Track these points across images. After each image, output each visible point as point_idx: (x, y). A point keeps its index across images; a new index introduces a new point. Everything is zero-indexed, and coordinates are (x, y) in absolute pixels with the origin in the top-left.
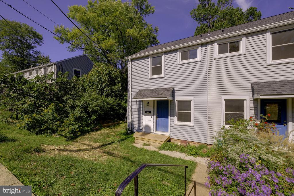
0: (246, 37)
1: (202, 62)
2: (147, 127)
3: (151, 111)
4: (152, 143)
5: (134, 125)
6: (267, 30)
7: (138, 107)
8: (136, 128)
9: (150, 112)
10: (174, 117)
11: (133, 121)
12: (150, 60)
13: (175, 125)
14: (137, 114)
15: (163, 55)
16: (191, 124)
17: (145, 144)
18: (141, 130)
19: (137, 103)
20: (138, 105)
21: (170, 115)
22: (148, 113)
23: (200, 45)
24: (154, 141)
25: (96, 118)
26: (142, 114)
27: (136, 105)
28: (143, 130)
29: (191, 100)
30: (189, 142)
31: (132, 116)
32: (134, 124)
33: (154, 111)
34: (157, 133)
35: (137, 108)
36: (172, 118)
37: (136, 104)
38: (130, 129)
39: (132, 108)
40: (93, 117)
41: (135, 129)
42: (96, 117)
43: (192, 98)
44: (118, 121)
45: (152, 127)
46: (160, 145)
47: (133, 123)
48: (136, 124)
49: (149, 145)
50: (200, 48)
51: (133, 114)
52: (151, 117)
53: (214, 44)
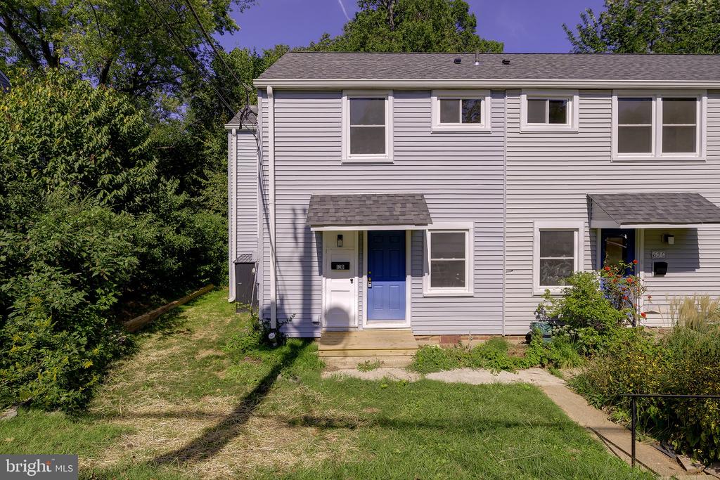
0: (580, 96)
1: (493, 134)
2: (337, 313)
3: (349, 263)
4: (386, 360)
5: (287, 311)
6: (612, 89)
7: (302, 250)
8: (295, 321)
9: (347, 266)
10: (422, 275)
11: (282, 300)
12: (345, 102)
13: (425, 297)
14: (299, 274)
15: (391, 98)
16: (467, 292)
17: (366, 367)
18: (317, 323)
19: (296, 238)
20: (301, 245)
21: (412, 270)
22: (340, 268)
23: (489, 92)
24: (387, 353)
25: (115, 300)
26: (317, 273)
27: (293, 245)
28: (324, 324)
29: (468, 230)
30: (462, 337)
31: (279, 283)
32: (286, 307)
33: (361, 263)
34: (373, 325)
35: (296, 255)
36: (417, 280)
37: (292, 240)
38: (273, 325)
39: (278, 255)
40: (104, 299)
41: (289, 326)
42: (115, 296)
43: (469, 225)
44: (164, 301)
45: (354, 312)
46: (409, 360)
47: (282, 304)
48: (294, 308)
49: (377, 366)
50: (488, 99)
51: (283, 273)
52: (352, 280)
53: (519, 95)
